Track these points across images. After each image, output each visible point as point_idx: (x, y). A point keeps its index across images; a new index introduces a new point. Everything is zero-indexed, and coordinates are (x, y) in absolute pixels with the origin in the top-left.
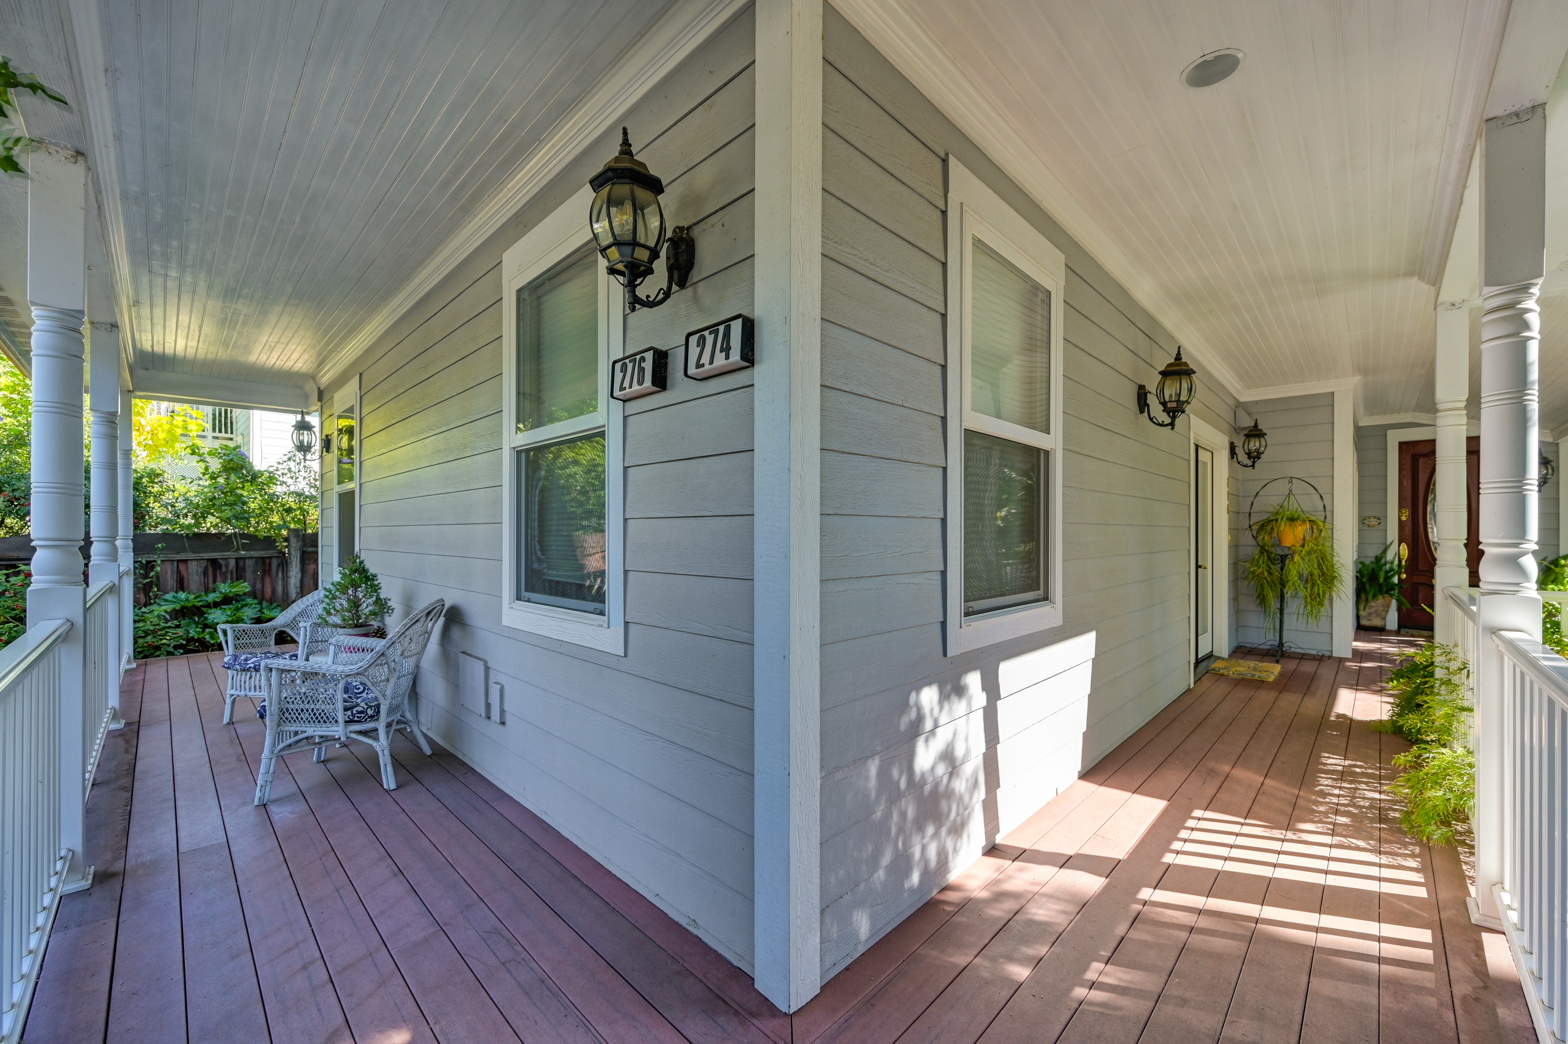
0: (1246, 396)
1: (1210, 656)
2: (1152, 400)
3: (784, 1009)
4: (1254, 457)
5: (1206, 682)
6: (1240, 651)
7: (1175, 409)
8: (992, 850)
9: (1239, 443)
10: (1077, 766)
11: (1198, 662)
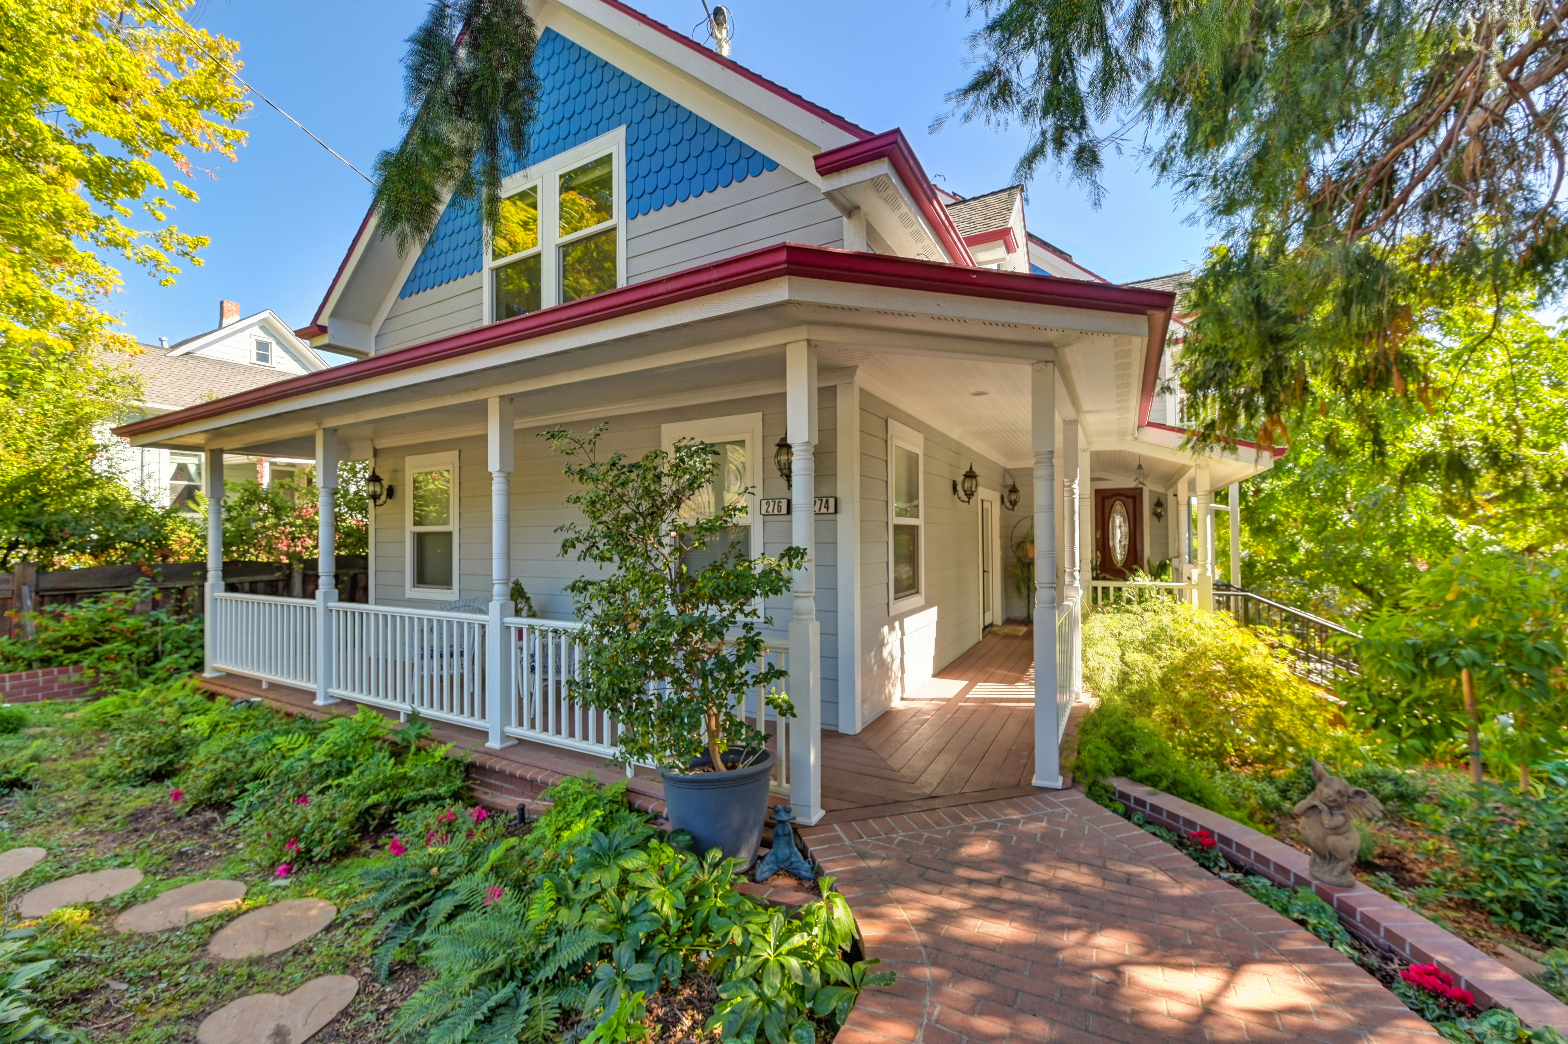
0: (1010, 466)
1: (991, 625)
2: (959, 488)
3: (851, 732)
4: (1014, 504)
5: (988, 638)
6: (1008, 621)
7: (970, 494)
8: (903, 699)
9: (1006, 494)
10: (930, 670)
11: (985, 628)
